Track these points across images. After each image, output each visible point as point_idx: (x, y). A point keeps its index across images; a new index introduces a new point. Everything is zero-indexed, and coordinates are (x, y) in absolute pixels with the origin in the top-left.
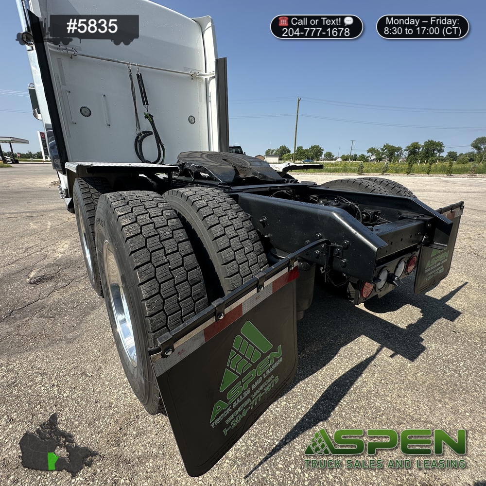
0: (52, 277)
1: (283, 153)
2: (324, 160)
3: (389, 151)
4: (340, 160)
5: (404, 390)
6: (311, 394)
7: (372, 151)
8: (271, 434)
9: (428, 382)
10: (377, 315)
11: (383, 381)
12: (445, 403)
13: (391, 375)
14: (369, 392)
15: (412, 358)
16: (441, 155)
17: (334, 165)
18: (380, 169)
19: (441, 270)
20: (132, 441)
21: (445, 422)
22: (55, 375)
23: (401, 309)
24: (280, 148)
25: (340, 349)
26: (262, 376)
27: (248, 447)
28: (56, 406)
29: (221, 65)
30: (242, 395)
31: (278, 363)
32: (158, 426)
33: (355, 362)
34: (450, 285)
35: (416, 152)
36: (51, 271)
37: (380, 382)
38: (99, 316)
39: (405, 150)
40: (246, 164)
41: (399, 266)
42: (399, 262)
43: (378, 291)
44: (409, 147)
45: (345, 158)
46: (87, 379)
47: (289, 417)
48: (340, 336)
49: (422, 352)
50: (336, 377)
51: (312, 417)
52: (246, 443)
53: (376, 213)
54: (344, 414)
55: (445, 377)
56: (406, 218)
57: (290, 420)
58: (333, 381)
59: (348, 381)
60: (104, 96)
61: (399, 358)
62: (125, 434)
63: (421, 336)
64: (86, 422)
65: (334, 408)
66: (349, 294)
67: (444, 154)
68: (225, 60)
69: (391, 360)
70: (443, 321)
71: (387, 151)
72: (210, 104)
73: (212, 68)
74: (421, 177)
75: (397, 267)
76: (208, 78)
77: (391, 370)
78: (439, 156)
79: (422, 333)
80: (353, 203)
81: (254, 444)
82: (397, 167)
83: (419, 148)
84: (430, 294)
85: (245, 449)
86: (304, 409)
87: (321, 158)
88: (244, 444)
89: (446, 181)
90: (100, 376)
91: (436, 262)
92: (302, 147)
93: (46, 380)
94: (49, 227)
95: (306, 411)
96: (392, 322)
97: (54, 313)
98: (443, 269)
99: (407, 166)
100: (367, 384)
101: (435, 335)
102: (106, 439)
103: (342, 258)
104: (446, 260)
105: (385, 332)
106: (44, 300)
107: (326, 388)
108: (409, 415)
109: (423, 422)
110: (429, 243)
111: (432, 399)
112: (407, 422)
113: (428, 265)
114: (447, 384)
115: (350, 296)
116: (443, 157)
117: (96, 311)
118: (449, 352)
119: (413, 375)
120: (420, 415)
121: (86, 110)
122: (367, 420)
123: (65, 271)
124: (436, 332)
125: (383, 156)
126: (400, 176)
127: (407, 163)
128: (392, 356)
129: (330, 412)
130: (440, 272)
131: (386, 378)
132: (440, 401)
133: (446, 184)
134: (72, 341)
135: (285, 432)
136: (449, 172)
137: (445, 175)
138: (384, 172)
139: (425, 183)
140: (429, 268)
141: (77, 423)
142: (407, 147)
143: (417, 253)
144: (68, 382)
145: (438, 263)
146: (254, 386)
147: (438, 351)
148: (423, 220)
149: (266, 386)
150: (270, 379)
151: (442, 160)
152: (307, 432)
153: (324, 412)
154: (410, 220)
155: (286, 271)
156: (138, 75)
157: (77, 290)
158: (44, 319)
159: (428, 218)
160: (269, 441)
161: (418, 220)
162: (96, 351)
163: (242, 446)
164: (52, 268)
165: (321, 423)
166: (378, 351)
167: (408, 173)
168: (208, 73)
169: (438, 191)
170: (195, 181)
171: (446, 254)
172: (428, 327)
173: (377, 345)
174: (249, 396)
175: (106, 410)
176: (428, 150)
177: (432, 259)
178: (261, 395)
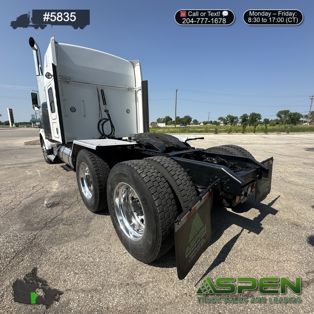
0: (58, 203)
1: (167, 120)
2: (193, 124)
3: (231, 119)
4: (202, 124)
5: (257, 247)
6: (215, 251)
7: (221, 119)
8: (201, 269)
9: (266, 243)
10: (239, 214)
11: (246, 244)
12: (275, 251)
13: (249, 241)
14: (241, 249)
15: (258, 233)
16: (260, 121)
17: (199, 128)
18: (227, 130)
19: (267, 190)
20: (139, 277)
21: (276, 258)
22: (87, 252)
23: (250, 210)
24: (166, 117)
25: (224, 231)
26: (200, 238)
27: (193, 275)
28: (95, 265)
29: (145, 85)
30: (194, 245)
31: (205, 233)
32: (149, 270)
33: (233, 236)
34: (272, 197)
35: (246, 120)
36: (56, 200)
37: (245, 244)
38: (96, 223)
39: (240, 118)
40: (168, 140)
41: (249, 189)
42: (249, 187)
43: (241, 200)
44: (242, 117)
45: (205, 123)
46: (105, 253)
47: (207, 261)
48: (223, 225)
49: (262, 230)
50: (225, 243)
51: (218, 261)
52: (191, 273)
53: (235, 164)
54: (231, 258)
55: (274, 240)
56: (249, 167)
57: (208, 263)
58: (224, 245)
59: (231, 245)
60: (83, 101)
61: (252, 234)
62: (134, 275)
63: (261, 223)
64: (113, 271)
65: (227, 256)
66: (224, 204)
67: (262, 120)
68: (147, 82)
69: (249, 234)
70: (270, 215)
71: (229, 119)
72: (137, 103)
73: (139, 85)
74: (250, 135)
75: (248, 189)
76: (137, 90)
77: (249, 239)
78: (259, 121)
79: (261, 221)
80: (224, 160)
81: (195, 273)
82: (236, 129)
83: (247, 118)
84: (263, 202)
85: (192, 276)
86: (213, 258)
87: (191, 123)
88: (190, 274)
89: (265, 137)
90: (111, 251)
91: (264, 186)
92: (179, 117)
93: (84, 255)
94: (39, 173)
95: (214, 258)
96: (247, 217)
97: (70, 222)
98: (267, 189)
99: (242, 128)
100: (240, 245)
101: (268, 222)
102: (126, 277)
103: (227, 187)
104: (269, 185)
105: (244, 222)
106: (60, 216)
107: (221, 248)
108: (260, 257)
109: (266, 259)
110: (260, 178)
111: (269, 250)
112: (259, 259)
113: (260, 188)
114: (275, 243)
115: (224, 205)
116: (261, 122)
117: (93, 220)
118: (274, 229)
119: (259, 240)
120: (265, 256)
121: (74, 109)
122: (242, 260)
123: (64, 200)
124: (267, 220)
125: (227, 122)
126: (239, 134)
127: (242, 126)
128: (249, 233)
129: (225, 258)
130: (266, 191)
131: (248, 242)
132: (272, 250)
133: (265, 139)
134: (88, 236)
135: (207, 268)
136: (266, 131)
137: (264, 133)
138: (229, 132)
139: (253, 139)
140: (261, 189)
141: (109, 272)
142: (241, 117)
143: (255, 183)
144: (96, 255)
145: (265, 186)
146: (198, 242)
147: (269, 229)
148: (256, 168)
149: (201, 243)
150: (202, 240)
151: (261, 123)
152: (217, 267)
153: (223, 258)
154: (251, 169)
155: (208, 193)
156: (101, 90)
157: (77, 210)
158: (66, 226)
159: (258, 167)
160: (201, 272)
161: (254, 168)
162: (103, 240)
163: (190, 275)
164: (56, 198)
165: (222, 263)
166: (242, 231)
167: (243, 133)
168: (137, 87)
169: (261, 144)
170: (146, 150)
171: (268, 182)
172: (264, 218)
173: (241, 228)
174: (196, 247)
175: (121, 265)
176: (253, 118)
177: (262, 184)
178: (200, 247)
